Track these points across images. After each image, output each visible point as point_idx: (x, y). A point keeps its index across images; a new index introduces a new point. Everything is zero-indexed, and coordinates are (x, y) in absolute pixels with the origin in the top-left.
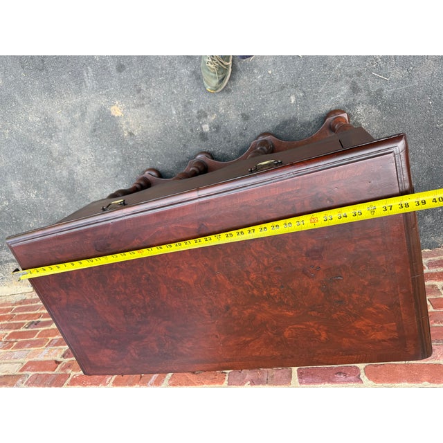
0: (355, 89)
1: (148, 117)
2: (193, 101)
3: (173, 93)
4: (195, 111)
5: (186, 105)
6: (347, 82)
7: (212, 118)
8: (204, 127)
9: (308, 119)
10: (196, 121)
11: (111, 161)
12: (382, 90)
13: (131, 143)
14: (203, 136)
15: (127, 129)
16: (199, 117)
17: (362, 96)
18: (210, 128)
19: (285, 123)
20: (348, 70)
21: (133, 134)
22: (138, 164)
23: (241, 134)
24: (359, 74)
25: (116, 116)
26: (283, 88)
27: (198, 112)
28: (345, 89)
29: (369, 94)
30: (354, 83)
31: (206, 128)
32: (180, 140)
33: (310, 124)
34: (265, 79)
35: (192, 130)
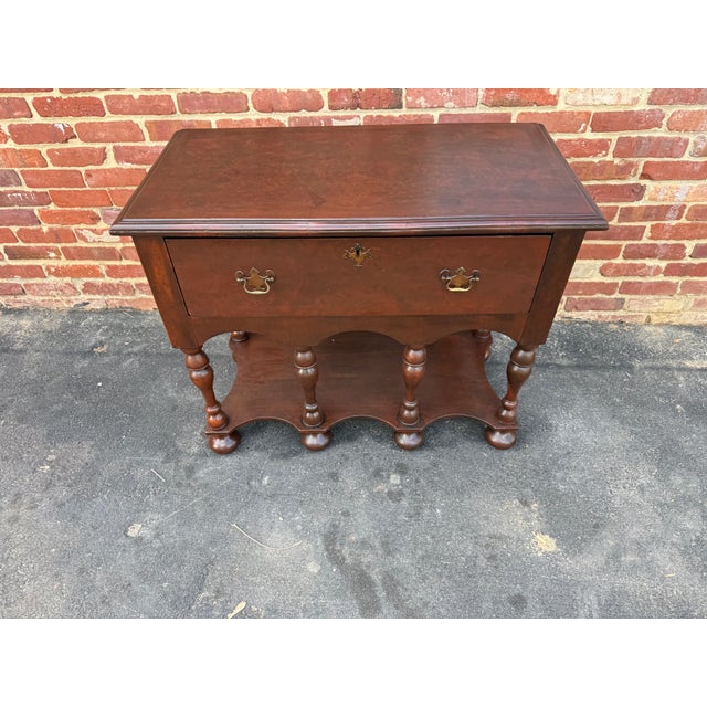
0: (190, 470)
1: (487, 518)
2: (403, 517)
3: (433, 537)
4: (404, 503)
5: (416, 514)
6: (195, 480)
7: (382, 487)
8: (398, 482)
9: (256, 454)
10: (406, 491)
11: (574, 476)
12: (163, 462)
13: (529, 491)
14: (402, 470)
15: (531, 511)
16: (401, 494)
17: (186, 461)
18: (388, 477)
19: (285, 456)
20: (188, 492)
21: (521, 502)
22: (524, 461)
23: (347, 459)
24: (179, 485)
25: (547, 536)
26: (272, 496)
27: (399, 501)
28: (201, 473)
29: (178, 461)
30: (188, 477)
31: (395, 479)
32: (440, 474)
33: (257, 448)
34: (290, 514)
35: (417, 481)
